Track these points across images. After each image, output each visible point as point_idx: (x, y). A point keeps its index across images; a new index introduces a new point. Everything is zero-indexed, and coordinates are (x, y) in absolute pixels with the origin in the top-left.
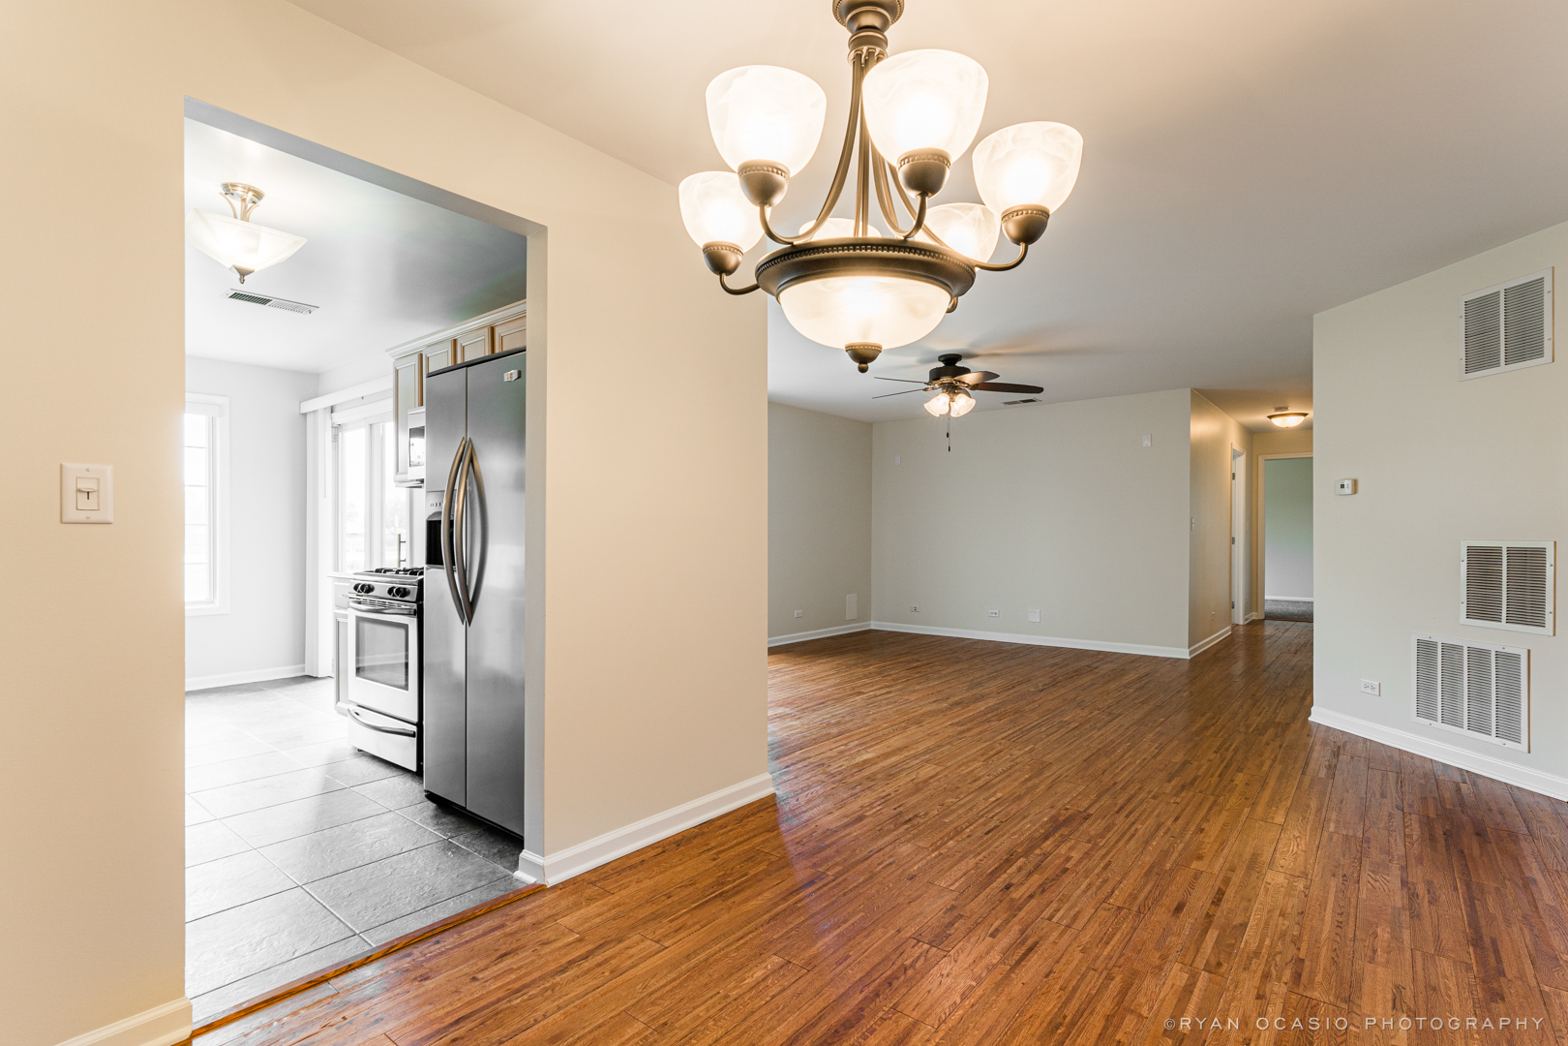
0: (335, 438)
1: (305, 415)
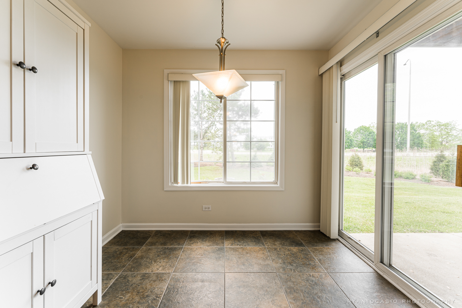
0: (341, 86)
1: (321, 75)
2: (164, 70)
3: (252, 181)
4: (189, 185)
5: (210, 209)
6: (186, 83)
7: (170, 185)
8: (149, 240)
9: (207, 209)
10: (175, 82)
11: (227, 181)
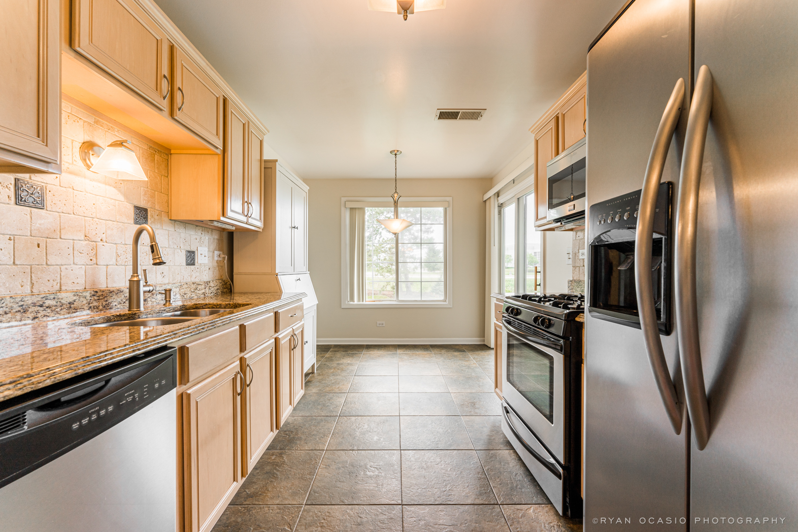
0: (500, 213)
1: (485, 201)
2: (341, 199)
3: (422, 299)
4: (364, 303)
5: (384, 325)
6: (362, 209)
7: (347, 303)
8: (331, 349)
9: (381, 325)
10: (351, 209)
11: (399, 299)
